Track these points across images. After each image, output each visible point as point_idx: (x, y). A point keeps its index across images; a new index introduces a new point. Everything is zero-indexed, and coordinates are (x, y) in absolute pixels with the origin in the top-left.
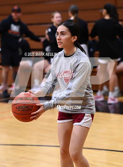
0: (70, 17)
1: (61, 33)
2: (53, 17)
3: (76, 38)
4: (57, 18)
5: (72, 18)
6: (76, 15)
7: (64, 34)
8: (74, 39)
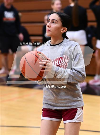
0: (70, 4)
1: (53, 21)
2: (53, 4)
3: (66, 30)
4: (57, 4)
5: (72, 5)
6: (76, 1)
7: (55, 23)
8: (63, 30)
